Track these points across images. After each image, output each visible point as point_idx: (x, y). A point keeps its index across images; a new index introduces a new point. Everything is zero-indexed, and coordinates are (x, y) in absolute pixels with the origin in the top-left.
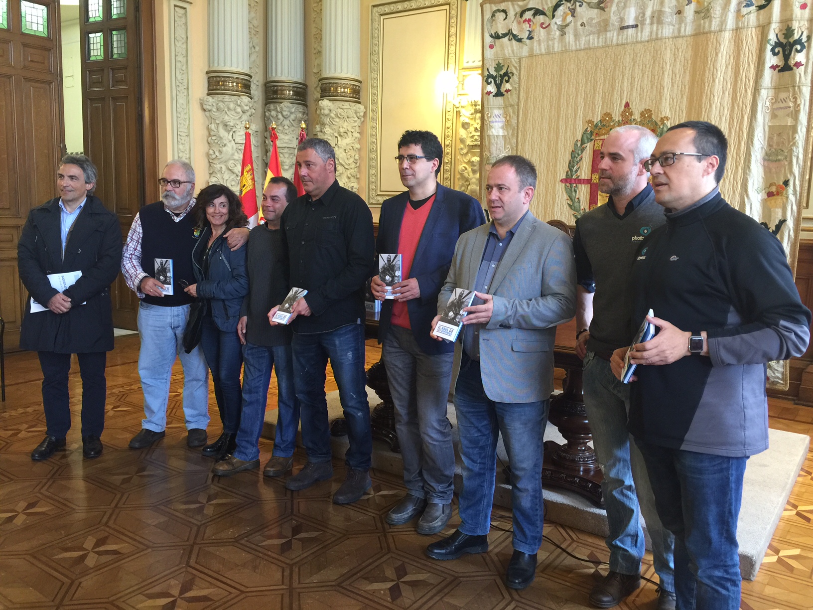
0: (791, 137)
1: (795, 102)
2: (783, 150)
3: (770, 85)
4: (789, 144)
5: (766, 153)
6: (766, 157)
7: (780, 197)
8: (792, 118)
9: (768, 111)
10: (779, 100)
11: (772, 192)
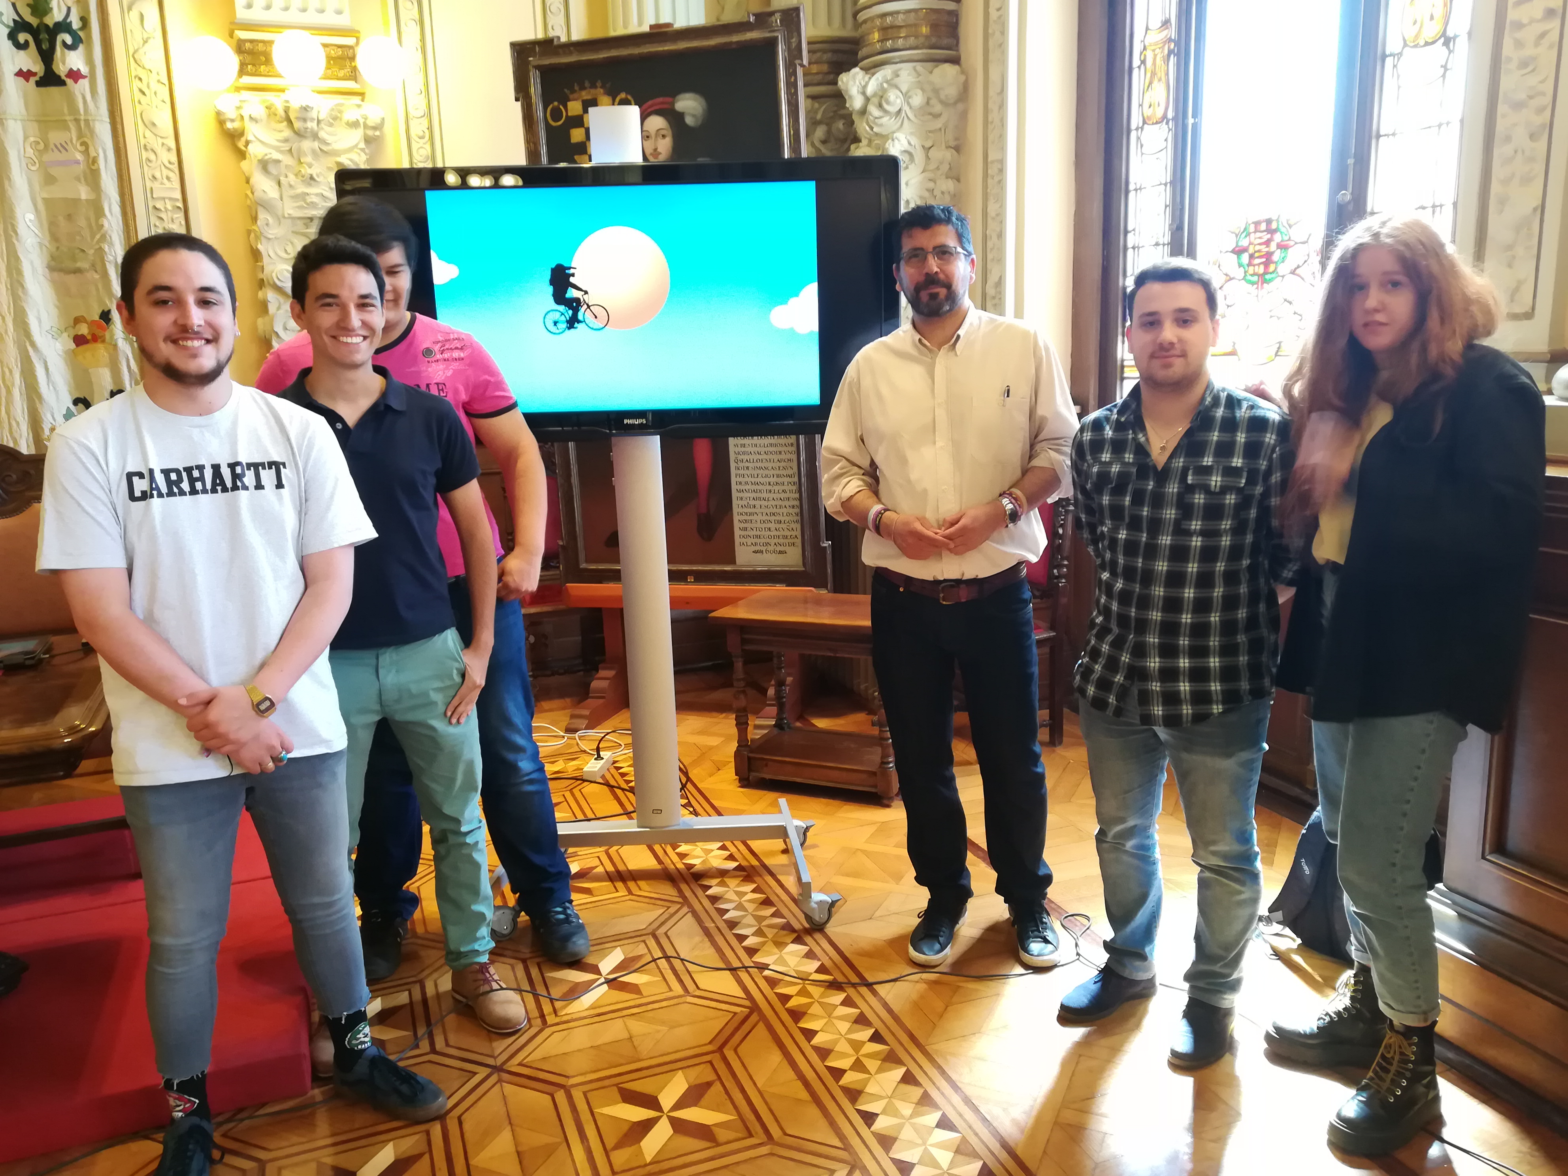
0: (93, 224)
1: (86, 152)
2: (83, 251)
3: (24, 111)
4: (93, 237)
5: (52, 257)
6: (53, 263)
7: (100, 346)
8: (88, 184)
9: (33, 168)
10: (52, 146)
11: (83, 336)
